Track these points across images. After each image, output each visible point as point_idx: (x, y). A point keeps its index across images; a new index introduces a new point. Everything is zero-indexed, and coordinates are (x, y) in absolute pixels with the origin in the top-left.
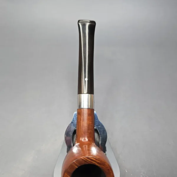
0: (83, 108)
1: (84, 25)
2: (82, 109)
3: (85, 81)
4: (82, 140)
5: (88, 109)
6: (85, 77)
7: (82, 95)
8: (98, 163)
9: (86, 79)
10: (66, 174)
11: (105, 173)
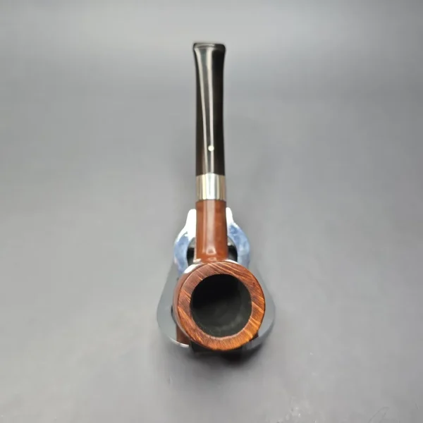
0: (207, 200)
1: (203, 51)
2: (205, 202)
3: (209, 152)
4: (205, 253)
5: (216, 200)
6: (209, 144)
7: (203, 176)
8: (236, 272)
9: (212, 148)
10: (183, 290)
11: (249, 289)
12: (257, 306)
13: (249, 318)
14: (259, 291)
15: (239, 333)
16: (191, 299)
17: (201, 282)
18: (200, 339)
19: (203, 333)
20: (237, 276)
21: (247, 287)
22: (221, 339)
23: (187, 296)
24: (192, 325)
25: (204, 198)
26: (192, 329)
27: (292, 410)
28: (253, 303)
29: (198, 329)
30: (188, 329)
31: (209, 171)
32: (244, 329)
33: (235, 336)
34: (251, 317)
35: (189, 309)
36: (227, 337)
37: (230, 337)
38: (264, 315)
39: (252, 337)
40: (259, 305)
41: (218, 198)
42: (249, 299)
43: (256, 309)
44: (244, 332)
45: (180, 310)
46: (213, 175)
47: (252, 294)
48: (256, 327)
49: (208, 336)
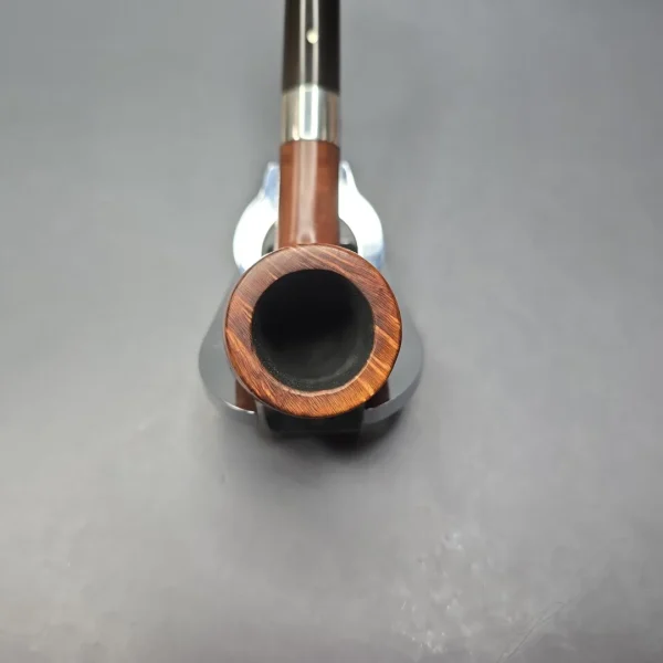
5: (319, 142)
7: (295, 94)
10: (237, 298)
11: (370, 301)
12: (385, 335)
13: (368, 357)
14: (391, 306)
15: (347, 385)
16: (254, 315)
17: (276, 283)
18: (269, 394)
19: (276, 383)
20: (348, 275)
21: (367, 297)
22: (312, 395)
23: (244, 309)
24: (254, 366)
25: (296, 138)
26: (253, 373)
27: (447, 538)
28: (377, 328)
29: (266, 374)
30: (245, 373)
31: (309, 80)
32: (357, 377)
33: (338, 390)
34: (372, 355)
35: (247, 335)
36: (324, 393)
37: (330, 392)
38: (398, 351)
39: (372, 393)
40: (390, 332)
41: (324, 138)
42: (370, 320)
43: (383, 340)
44: (357, 381)
45: (231, 336)
46: (315, 91)
47: (377, 310)
48: (382, 375)
49: (286, 389)
